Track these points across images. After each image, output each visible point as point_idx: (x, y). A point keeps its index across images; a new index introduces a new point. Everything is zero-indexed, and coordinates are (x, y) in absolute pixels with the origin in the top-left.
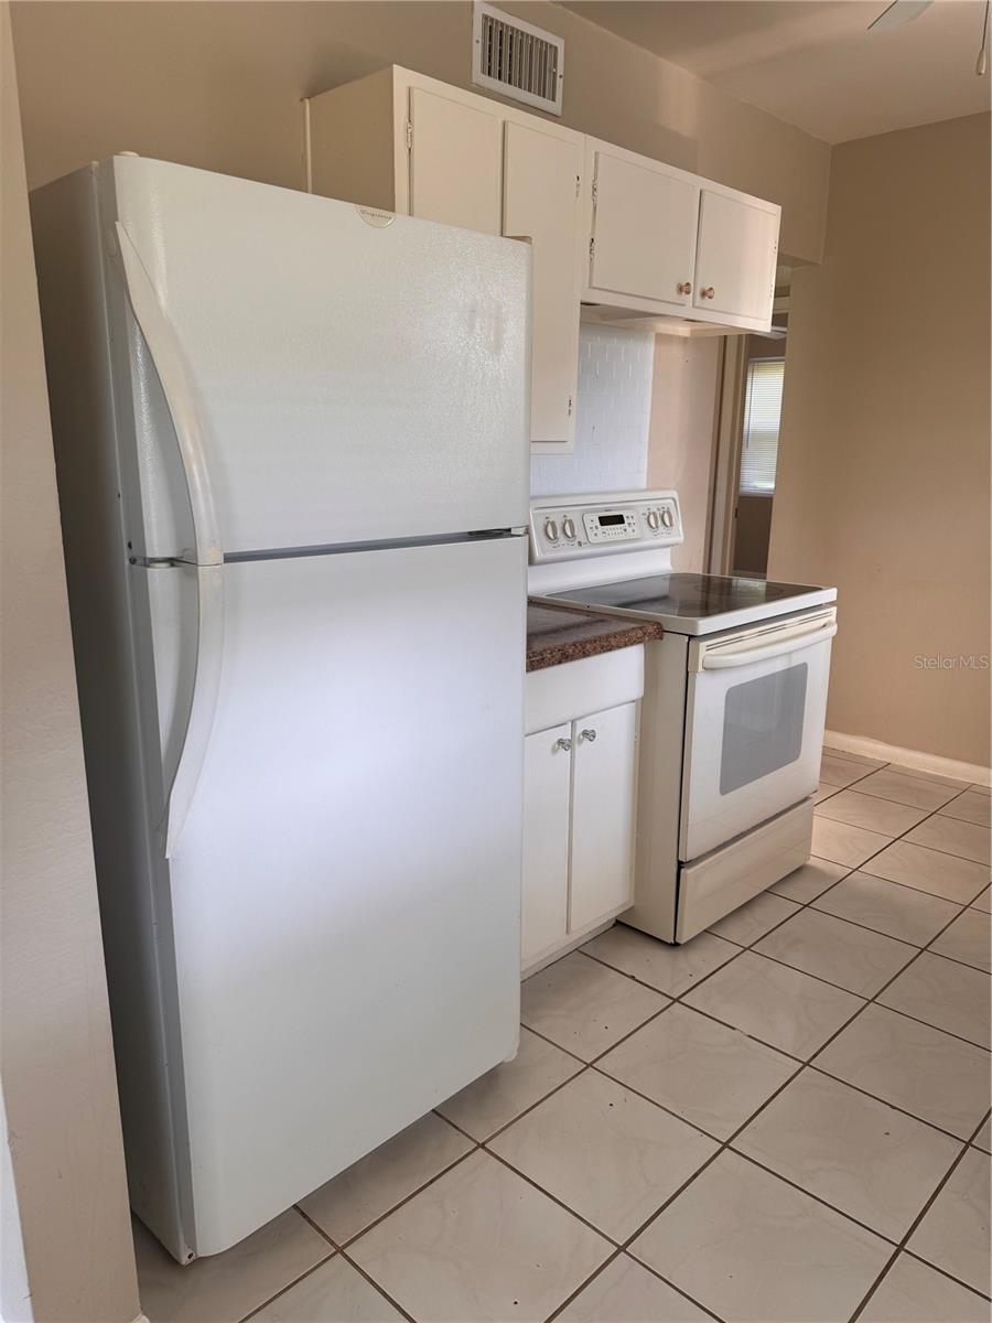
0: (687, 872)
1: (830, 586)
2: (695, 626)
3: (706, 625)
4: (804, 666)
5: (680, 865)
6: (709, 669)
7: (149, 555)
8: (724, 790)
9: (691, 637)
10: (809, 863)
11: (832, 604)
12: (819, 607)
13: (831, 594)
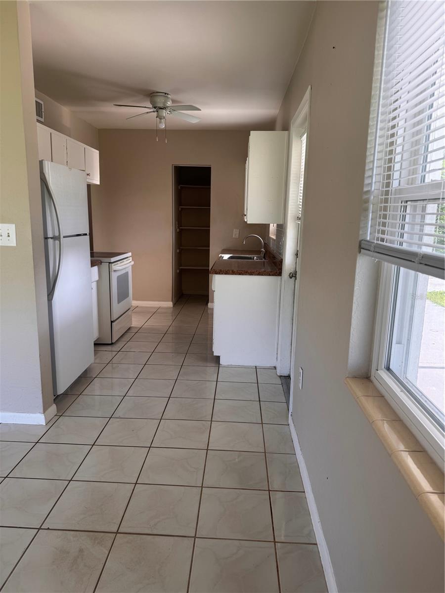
0: (114, 324)
1: (130, 252)
2: (111, 260)
3: (113, 260)
4: (128, 272)
5: (112, 322)
6: (114, 271)
7: (48, 236)
8: (118, 303)
9: (109, 263)
10: (132, 326)
11: (130, 257)
12: (127, 258)
13: (130, 254)
